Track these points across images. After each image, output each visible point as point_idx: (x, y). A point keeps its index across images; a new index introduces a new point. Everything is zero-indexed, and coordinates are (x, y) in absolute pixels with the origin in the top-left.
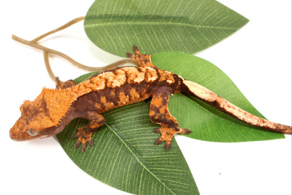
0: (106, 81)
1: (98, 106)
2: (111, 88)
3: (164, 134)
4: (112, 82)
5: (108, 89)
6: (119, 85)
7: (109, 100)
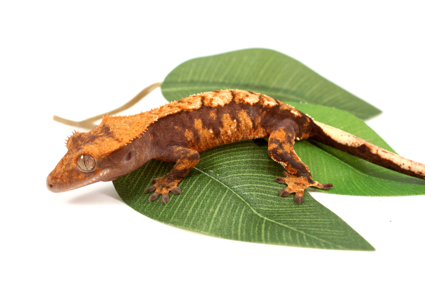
2: (210, 108)
5: (205, 108)
6: (222, 104)
7: (207, 125)
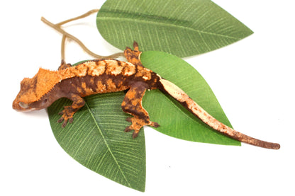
0: (88, 69)
1: (79, 90)
2: (91, 76)
3: (134, 123)
4: (92, 71)
5: (88, 76)
6: (98, 75)
7: (89, 86)
